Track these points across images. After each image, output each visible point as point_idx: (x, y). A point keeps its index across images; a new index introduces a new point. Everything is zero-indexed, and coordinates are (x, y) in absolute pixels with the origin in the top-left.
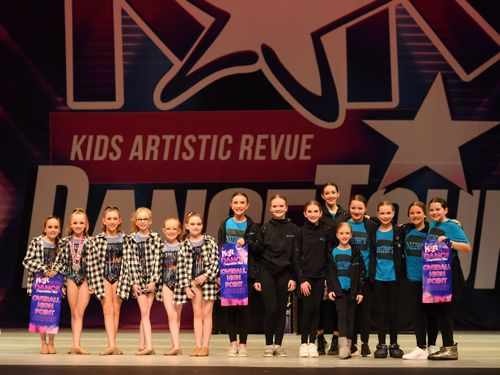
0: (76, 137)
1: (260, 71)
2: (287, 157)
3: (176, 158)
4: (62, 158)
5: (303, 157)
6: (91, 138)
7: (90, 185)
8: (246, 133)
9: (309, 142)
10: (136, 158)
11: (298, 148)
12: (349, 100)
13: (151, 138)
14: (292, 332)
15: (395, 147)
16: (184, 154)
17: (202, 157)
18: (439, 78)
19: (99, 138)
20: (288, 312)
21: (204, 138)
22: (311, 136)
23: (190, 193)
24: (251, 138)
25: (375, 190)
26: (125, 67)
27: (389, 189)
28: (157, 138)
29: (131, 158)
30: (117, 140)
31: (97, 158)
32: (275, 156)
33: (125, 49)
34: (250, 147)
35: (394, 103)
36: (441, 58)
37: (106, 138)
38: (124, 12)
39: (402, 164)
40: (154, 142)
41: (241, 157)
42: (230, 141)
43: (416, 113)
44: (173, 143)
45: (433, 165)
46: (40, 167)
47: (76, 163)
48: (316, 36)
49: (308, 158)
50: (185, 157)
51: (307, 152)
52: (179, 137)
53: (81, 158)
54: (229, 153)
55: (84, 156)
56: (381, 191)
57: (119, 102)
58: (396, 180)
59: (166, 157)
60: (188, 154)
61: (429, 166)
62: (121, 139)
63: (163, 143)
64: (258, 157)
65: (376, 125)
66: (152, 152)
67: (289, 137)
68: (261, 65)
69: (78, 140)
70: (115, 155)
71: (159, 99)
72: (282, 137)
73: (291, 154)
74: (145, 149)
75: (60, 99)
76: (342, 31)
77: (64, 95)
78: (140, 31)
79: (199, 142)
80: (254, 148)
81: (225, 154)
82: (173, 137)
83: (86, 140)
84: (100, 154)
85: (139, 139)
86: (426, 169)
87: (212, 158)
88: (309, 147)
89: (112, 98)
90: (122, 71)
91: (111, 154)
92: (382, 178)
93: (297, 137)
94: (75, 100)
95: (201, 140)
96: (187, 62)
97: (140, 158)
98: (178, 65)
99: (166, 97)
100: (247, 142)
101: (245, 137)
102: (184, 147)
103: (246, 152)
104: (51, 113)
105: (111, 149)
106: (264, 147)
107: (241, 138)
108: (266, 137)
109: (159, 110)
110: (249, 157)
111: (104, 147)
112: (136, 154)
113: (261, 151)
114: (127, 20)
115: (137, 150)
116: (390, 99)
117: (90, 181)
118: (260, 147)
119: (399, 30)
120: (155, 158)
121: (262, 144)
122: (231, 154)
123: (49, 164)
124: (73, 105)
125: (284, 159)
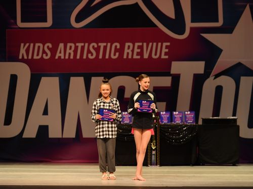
0: (22, 45)
1: (137, 3)
2: (153, 56)
3: (85, 57)
4: (14, 58)
5: (163, 57)
6: (32, 45)
7: (31, 74)
8: (128, 42)
9: (167, 47)
10: (60, 57)
11: (159, 51)
12: (192, 21)
13: (69, 45)
14: (156, 165)
15: (221, 51)
16: (89, 55)
17: (101, 57)
18: (248, 6)
19: (37, 45)
20: (154, 152)
21: (102, 45)
22: (168, 44)
23: (93, 79)
24: (131, 45)
25: (208, 77)
27: (217, 76)
28: (73, 45)
29: (57, 57)
30: (48, 47)
31: (35, 57)
32: (146, 56)
34: (131, 51)
35: (220, 23)
37: (41, 45)
39: (225, 61)
40: (71, 48)
41: (125, 57)
42: (118, 47)
43: (233, 31)
44: (83, 48)
45: (243, 61)
47: (23, 60)
49: (167, 57)
50: (90, 57)
51: (166, 54)
52: (87, 45)
53: (25, 57)
54: (117, 54)
55: (28, 55)
56: (211, 78)
57: (49, 23)
58: (221, 71)
59: (78, 57)
60: (92, 55)
61: (242, 62)
62: (50, 46)
63: (76, 48)
64: (135, 57)
65: (209, 37)
66: (70, 54)
67: (155, 44)
69: (24, 46)
70: (47, 55)
71: (74, 21)
72: (150, 44)
73: (156, 55)
74: (65, 52)
75: (12, 21)
77: (15, 19)
79: (99, 47)
80: (133, 51)
81: (115, 55)
82: (83, 44)
83: (29, 47)
84: (38, 55)
85: (61, 45)
86: (239, 64)
87: (107, 57)
88: (167, 50)
89: (45, 20)
90: (51, 4)
91: (44, 55)
92: (212, 70)
93: (160, 44)
94: (23, 21)
95: (100, 46)
97: (63, 57)
99: (78, 19)
100: (129, 47)
101: (127, 44)
102: (90, 51)
103: (128, 53)
104: (7, 30)
105: (44, 52)
106: (139, 50)
107: (125, 45)
108: (140, 44)
109: (75, 28)
110: (130, 57)
111: (40, 51)
112: (60, 55)
113: (137, 52)
115: (60, 53)
116: (217, 20)
117: (31, 72)
118: (136, 50)
120: (72, 57)
121: (138, 48)
122: (119, 54)
123: (6, 61)
124: (20, 24)
125: (152, 58)
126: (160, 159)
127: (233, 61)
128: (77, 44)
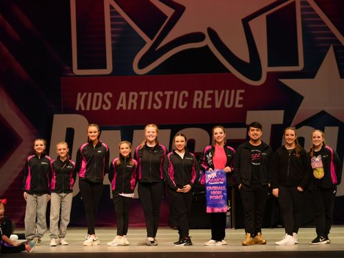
0: (79, 94)
1: (207, 46)
2: (227, 106)
3: (149, 107)
4: (70, 109)
5: (237, 106)
6: (90, 94)
8: (197, 90)
9: (241, 95)
10: (121, 108)
11: (233, 99)
12: (270, 65)
13: (131, 94)
14: (231, 228)
15: (302, 98)
16: (155, 105)
17: (167, 107)
18: (331, 47)
19: (96, 94)
21: (169, 93)
22: (243, 91)
24: (201, 93)
26: (113, 45)
27: (298, 127)
28: (136, 94)
29: (118, 108)
30: (108, 96)
31: (94, 108)
32: (218, 105)
33: (112, 32)
34: (201, 99)
35: (300, 67)
36: (333, 35)
37: (100, 95)
38: (111, 7)
39: (307, 109)
40: (133, 96)
41: (194, 106)
42: (187, 95)
43: (315, 75)
44: (147, 97)
45: (327, 109)
46: (55, 115)
47: (80, 112)
48: (246, 21)
49: (241, 106)
50: (155, 107)
51: (240, 102)
52: (151, 93)
53: (83, 109)
54: (186, 103)
55: (85, 108)
57: (109, 70)
59: (142, 108)
60: (157, 105)
62: (111, 96)
63: (140, 97)
64: (206, 106)
65: (288, 82)
66: (132, 104)
67: (227, 92)
68: (208, 42)
69: (81, 97)
70: (107, 106)
71: (137, 67)
72: (223, 92)
73: (229, 103)
74: (128, 101)
75: (68, 68)
76: (263, 17)
77: (71, 65)
78: (123, 20)
79: (165, 96)
80: (203, 100)
81: (183, 104)
82: (147, 93)
83: (87, 96)
84: (97, 106)
85: (123, 95)
86: (323, 111)
87: (174, 107)
88: (241, 98)
89: (105, 67)
90: (111, 48)
91: (104, 106)
92: (293, 119)
93: (233, 91)
94: (79, 68)
96: (156, 41)
97: (124, 108)
98: (149, 43)
99: (141, 66)
100: (198, 97)
101: (196, 92)
102: (155, 100)
103: (198, 103)
104: (62, 78)
105: (104, 102)
106: (210, 99)
107: (194, 93)
108: (211, 92)
109: (138, 75)
110: (200, 106)
111: (100, 101)
112: (121, 105)
113: (208, 101)
114: (113, 13)
115: (122, 103)
116: (297, 64)
118: (207, 99)
119: (303, 16)
120: (135, 108)
121: (209, 97)
122: (188, 104)
123: (60, 113)
124: (77, 72)
125: (224, 107)
126: (236, 221)
127: (317, 109)
128: (141, 93)
